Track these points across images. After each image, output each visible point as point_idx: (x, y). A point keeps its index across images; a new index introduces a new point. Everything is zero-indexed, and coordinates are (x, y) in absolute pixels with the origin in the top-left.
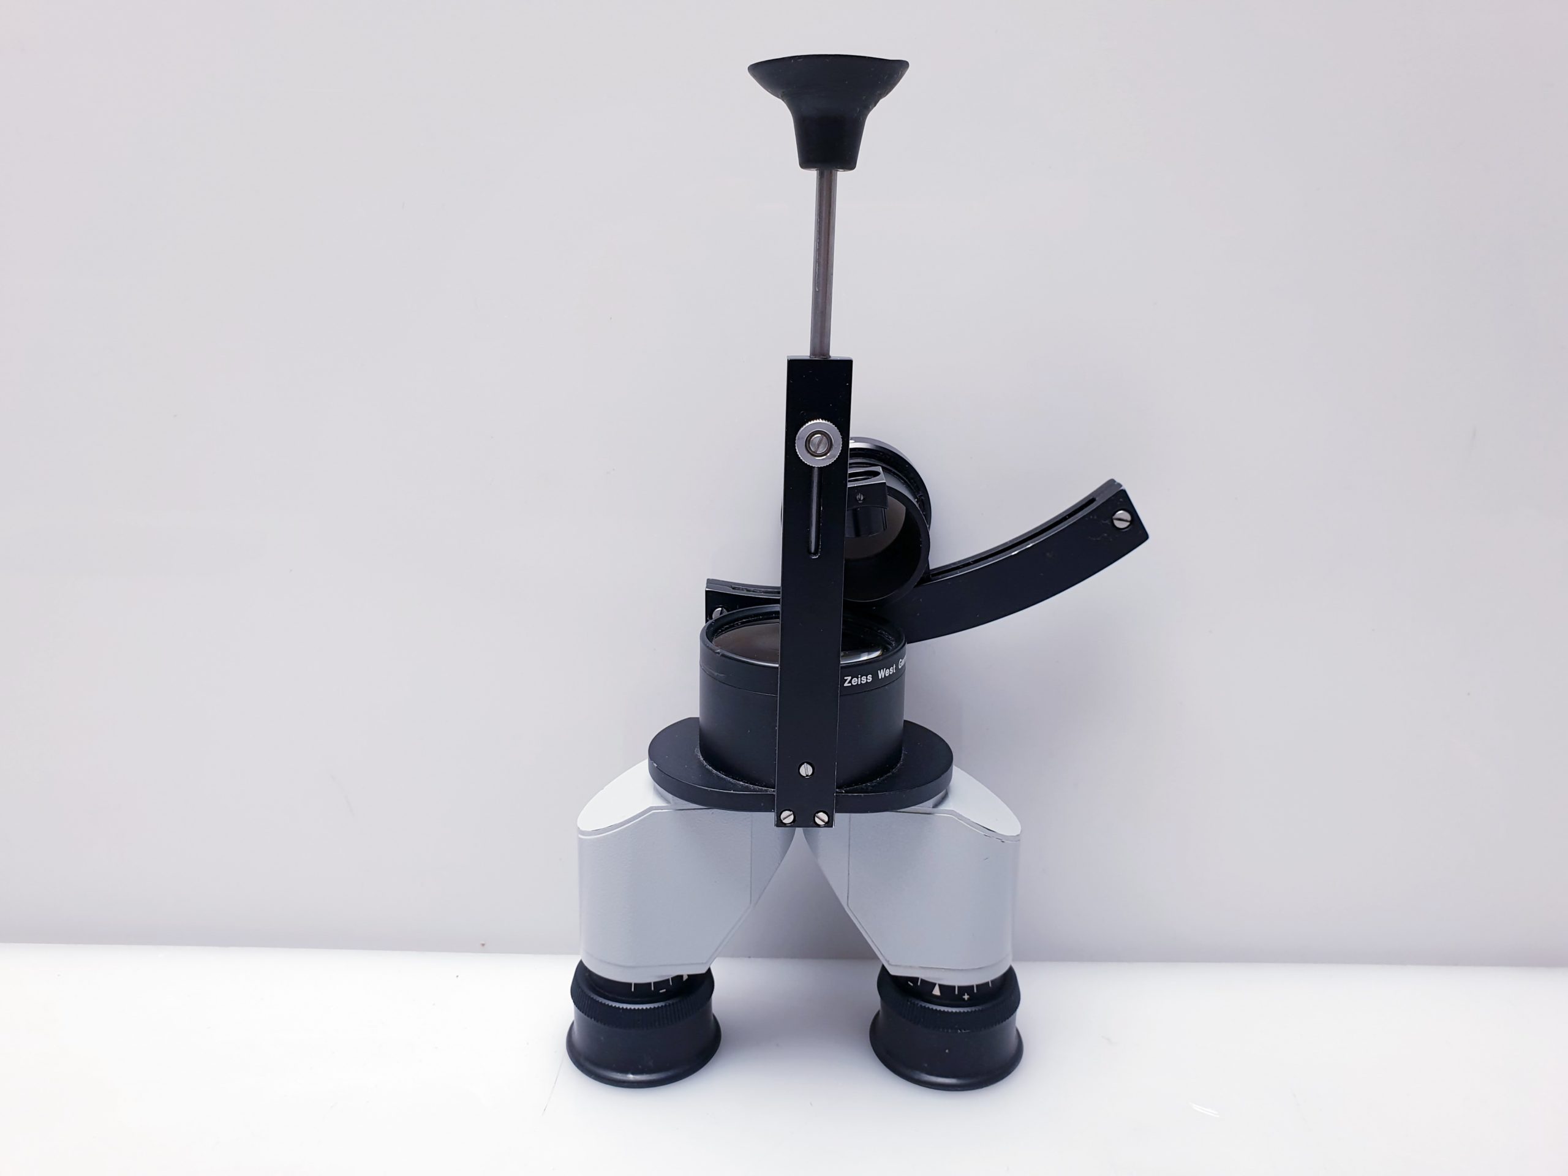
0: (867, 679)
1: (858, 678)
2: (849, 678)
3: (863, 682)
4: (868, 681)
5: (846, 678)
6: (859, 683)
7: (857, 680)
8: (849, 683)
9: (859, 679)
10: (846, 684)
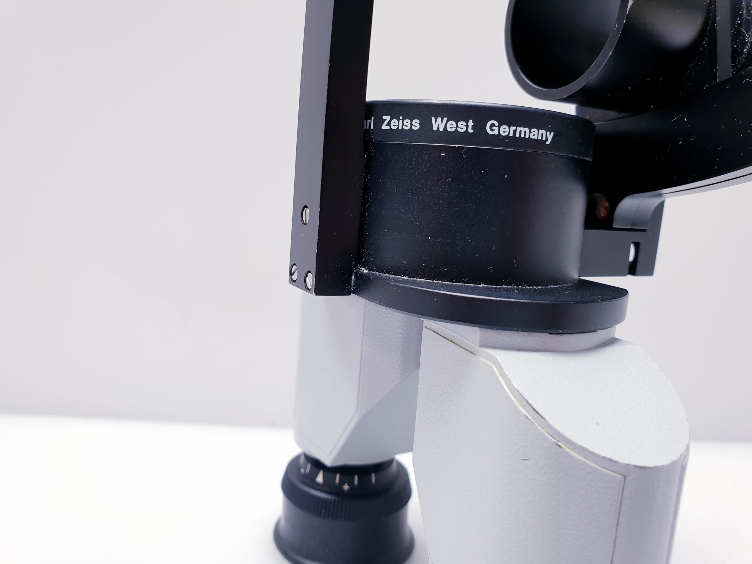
0: (411, 124)
1: (398, 120)
2: (388, 118)
3: (405, 128)
4: (413, 128)
5: (384, 117)
6: (400, 128)
7: (397, 123)
8: (387, 125)
9: (401, 121)
10: (384, 127)
